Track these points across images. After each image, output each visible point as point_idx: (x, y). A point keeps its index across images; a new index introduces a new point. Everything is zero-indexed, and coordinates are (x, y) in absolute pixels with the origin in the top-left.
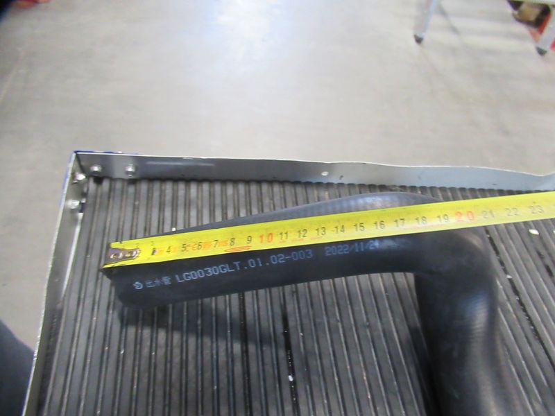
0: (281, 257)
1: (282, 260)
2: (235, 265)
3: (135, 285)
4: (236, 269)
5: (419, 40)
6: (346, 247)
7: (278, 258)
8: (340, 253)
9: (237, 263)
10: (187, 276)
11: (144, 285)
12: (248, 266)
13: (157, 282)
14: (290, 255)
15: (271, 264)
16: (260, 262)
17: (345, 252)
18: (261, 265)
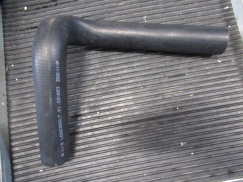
0: (58, 99)
3: (62, 156)
4: (61, 117)
6: (57, 74)
7: (59, 100)
8: (59, 76)
9: (59, 116)
11: (63, 152)
12: (60, 112)
13: (62, 147)
14: (58, 95)
15: (60, 103)
16: (59, 107)
17: (59, 74)
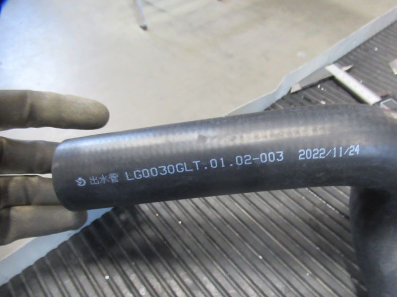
1: (247, 162)
2: (195, 164)
4: (195, 170)
5: (145, 28)
6: (322, 152)
7: (244, 160)
8: (314, 158)
10: (137, 173)
12: (209, 165)
15: (235, 166)
16: (223, 163)
17: (320, 157)
18: (223, 166)
